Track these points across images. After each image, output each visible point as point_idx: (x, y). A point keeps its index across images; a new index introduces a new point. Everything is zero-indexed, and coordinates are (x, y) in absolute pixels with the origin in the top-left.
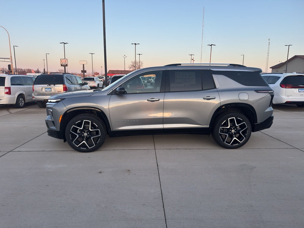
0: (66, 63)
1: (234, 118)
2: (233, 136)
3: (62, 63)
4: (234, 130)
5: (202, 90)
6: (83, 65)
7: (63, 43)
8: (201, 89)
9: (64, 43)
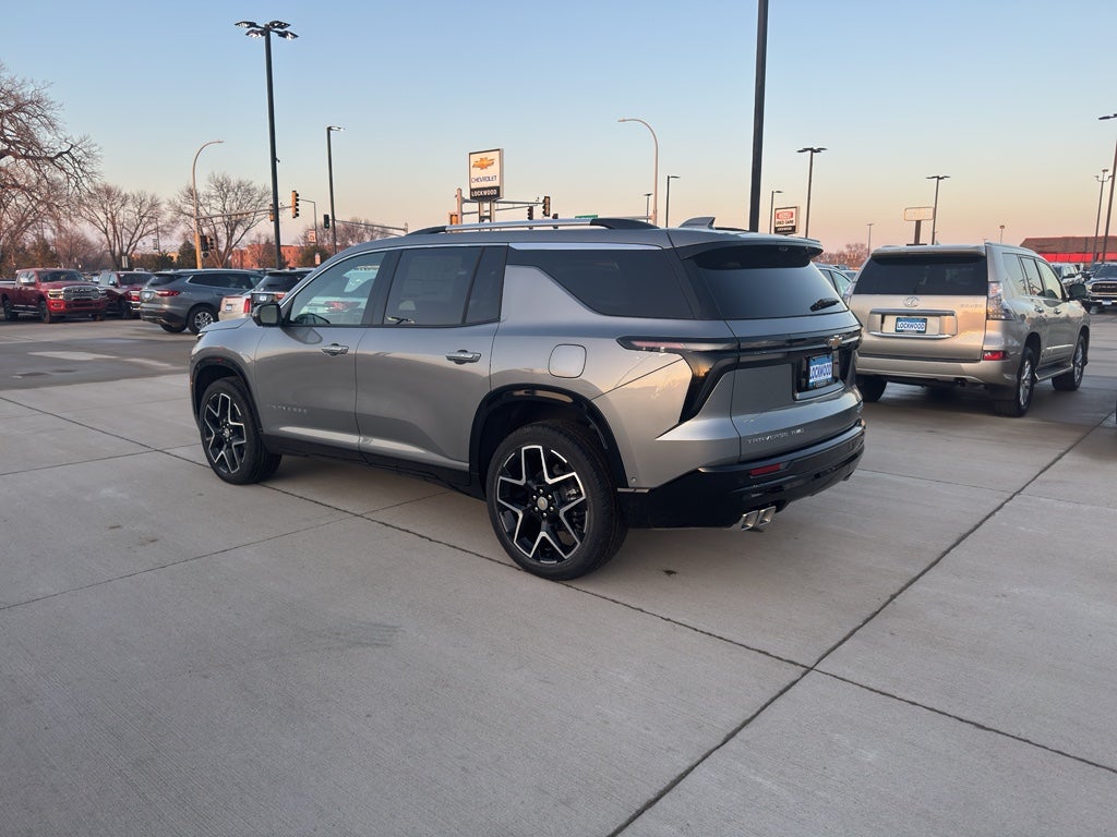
0: (792, 222)
1: (540, 447)
2: (540, 524)
3: (780, 223)
4: (546, 497)
5: (464, 324)
6: (918, 223)
7: (806, 150)
8: (460, 322)
9: (811, 149)
